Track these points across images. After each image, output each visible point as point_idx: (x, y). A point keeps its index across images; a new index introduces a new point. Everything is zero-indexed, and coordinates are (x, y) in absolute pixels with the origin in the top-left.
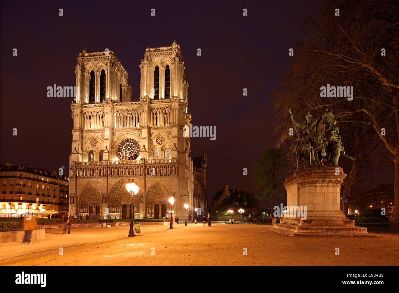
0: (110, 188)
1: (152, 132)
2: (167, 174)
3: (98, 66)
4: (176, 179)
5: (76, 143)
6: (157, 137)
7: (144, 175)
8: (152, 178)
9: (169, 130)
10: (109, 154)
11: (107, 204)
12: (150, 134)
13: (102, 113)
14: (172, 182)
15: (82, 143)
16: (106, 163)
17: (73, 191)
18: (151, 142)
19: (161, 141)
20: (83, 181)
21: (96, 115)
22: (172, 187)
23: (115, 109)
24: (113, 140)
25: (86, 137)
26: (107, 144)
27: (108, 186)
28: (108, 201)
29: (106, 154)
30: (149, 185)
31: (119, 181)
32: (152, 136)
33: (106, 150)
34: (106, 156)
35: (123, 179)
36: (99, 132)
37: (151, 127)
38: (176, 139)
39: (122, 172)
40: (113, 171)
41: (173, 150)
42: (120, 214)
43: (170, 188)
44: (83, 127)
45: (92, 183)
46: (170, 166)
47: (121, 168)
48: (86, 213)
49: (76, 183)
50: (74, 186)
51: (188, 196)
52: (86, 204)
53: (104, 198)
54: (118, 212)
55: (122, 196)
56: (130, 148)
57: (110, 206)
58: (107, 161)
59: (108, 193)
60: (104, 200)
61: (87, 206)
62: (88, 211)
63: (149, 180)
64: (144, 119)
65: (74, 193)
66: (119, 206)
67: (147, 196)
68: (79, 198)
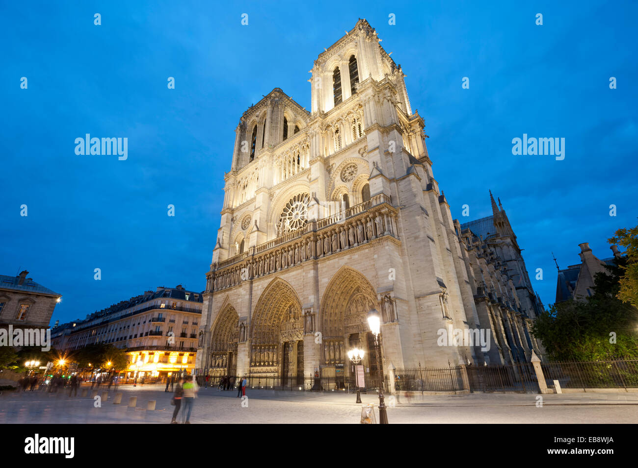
0: (254, 303)
1: (331, 165)
2: (363, 239)
4: (391, 249)
6: (341, 169)
7: (313, 257)
8: (331, 261)
9: (362, 146)
10: (260, 233)
11: (247, 343)
12: (328, 169)
13: (258, 171)
14: (378, 257)
15: (231, 228)
16: (252, 251)
17: (205, 319)
18: (332, 184)
19: (351, 174)
20: (219, 298)
22: (380, 273)
23: (275, 157)
24: (269, 207)
25: (237, 217)
27: (252, 300)
28: (251, 336)
29: (254, 235)
30: (325, 281)
31: (270, 284)
33: (255, 226)
34: (253, 239)
35: (276, 278)
36: (252, 203)
37: (328, 158)
38: (377, 151)
39: (276, 262)
40: (260, 265)
41: (373, 178)
42: (276, 368)
43: (376, 277)
44: (235, 204)
45: (230, 298)
46: (368, 216)
47: (274, 254)
48: (222, 369)
49: (210, 303)
50: (207, 310)
51: (439, 294)
52: (223, 348)
53: (243, 329)
54: (273, 362)
55: (282, 320)
56: (297, 212)
57: (253, 348)
58: (254, 247)
59: (250, 317)
60: (242, 333)
61: (226, 350)
62: (226, 363)
63: (326, 267)
64: (314, 147)
65: (205, 324)
66: (276, 347)
67: (323, 312)
68: (212, 334)
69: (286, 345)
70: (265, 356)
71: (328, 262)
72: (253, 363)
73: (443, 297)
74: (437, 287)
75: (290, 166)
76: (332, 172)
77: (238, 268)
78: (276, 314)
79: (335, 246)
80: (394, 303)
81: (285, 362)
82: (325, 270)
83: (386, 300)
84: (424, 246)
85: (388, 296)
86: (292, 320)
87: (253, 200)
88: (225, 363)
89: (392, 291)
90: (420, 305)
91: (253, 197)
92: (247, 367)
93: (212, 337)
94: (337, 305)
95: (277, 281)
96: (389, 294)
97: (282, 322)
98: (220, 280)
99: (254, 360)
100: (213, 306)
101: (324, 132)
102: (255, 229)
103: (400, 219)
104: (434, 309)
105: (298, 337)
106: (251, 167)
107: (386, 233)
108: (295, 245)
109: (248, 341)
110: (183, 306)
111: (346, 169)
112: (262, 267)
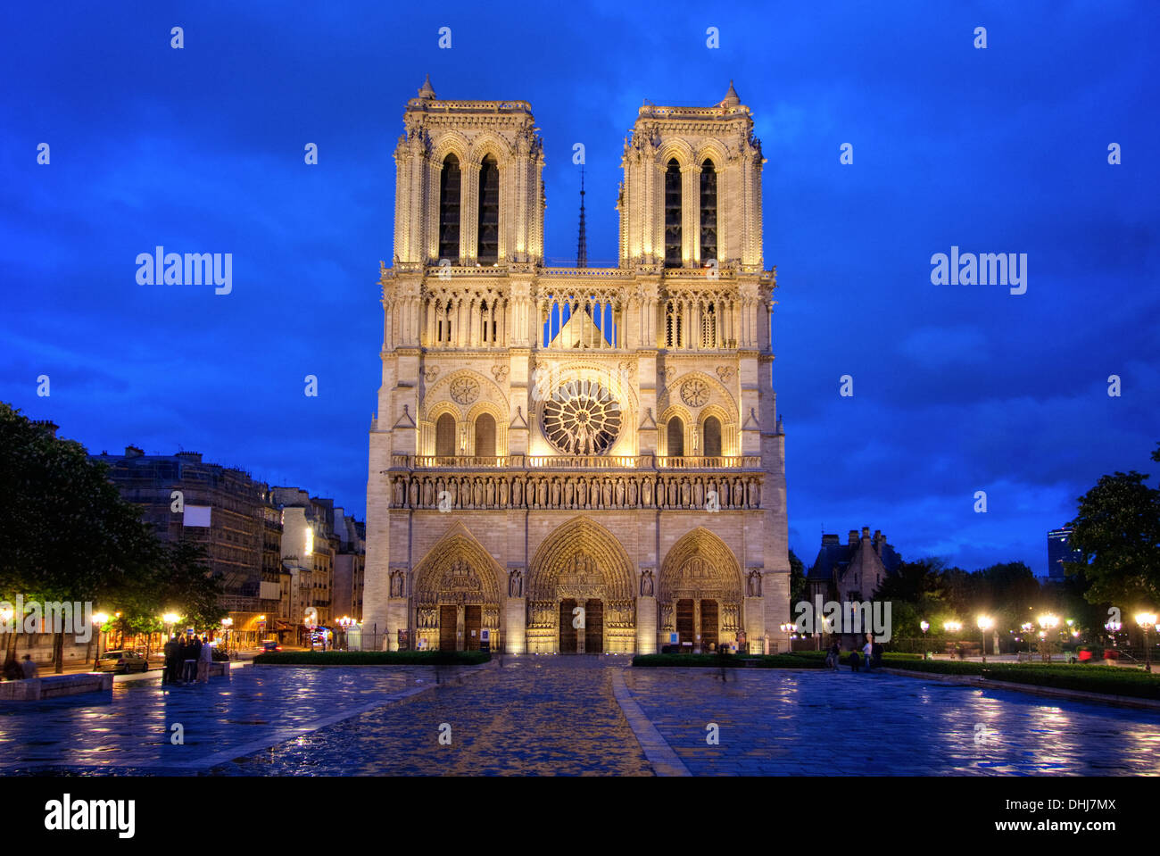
0: (535, 545)
1: (666, 366)
2: (728, 504)
3: (478, 143)
4: (761, 522)
5: (406, 393)
6: (683, 381)
7: (654, 506)
9: (725, 364)
10: (528, 432)
11: (524, 598)
12: (662, 373)
13: (494, 295)
14: (750, 529)
15: (422, 388)
17: (400, 552)
18: (665, 399)
19: (696, 394)
20: (433, 520)
21: (473, 300)
22: (749, 546)
23: (543, 288)
25: (436, 370)
26: (521, 398)
27: (529, 539)
28: (527, 589)
29: (519, 434)
30: (670, 538)
31: (568, 523)
32: (667, 380)
33: (519, 419)
34: (518, 440)
35: (581, 517)
36: (483, 358)
37: (664, 354)
38: (756, 395)
39: (578, 493)
40: (543, 489)
41: (748, 430)
44: (430, 340)
45: (466, 527)
46: (740, 478)
47: (574, 480)
49: (409, 527)
50: (405, 537)
52: (432, 599)
53: (517, 579)
54: (550, 624)
55: (560, 570)
57: (530, 605)
58: (524, 455)
59: (526, 562)
60: (516, 584)
61: (436, 603)
63: (672, 522)
65: (406, 560)
66: (554, 605)
67: (662, 573)
68: (416, 577)
70: (543, 616)
71: (675, 517)
82: (669, 525)
83: (755, 575)
85: (757, 572)
86: (582, 573)
88: (435, 621)
89: (762, 566)
92: (524, 629)
93: (415, 583)
94: (673, 567)
95: (578, 520)
96: (759, 569)
98: (428, 490)
99: (530, 622)
100: (414, 531)
102: (521, 422)
107: (761, 506)
111: (689, 384)
112: (546, 493)
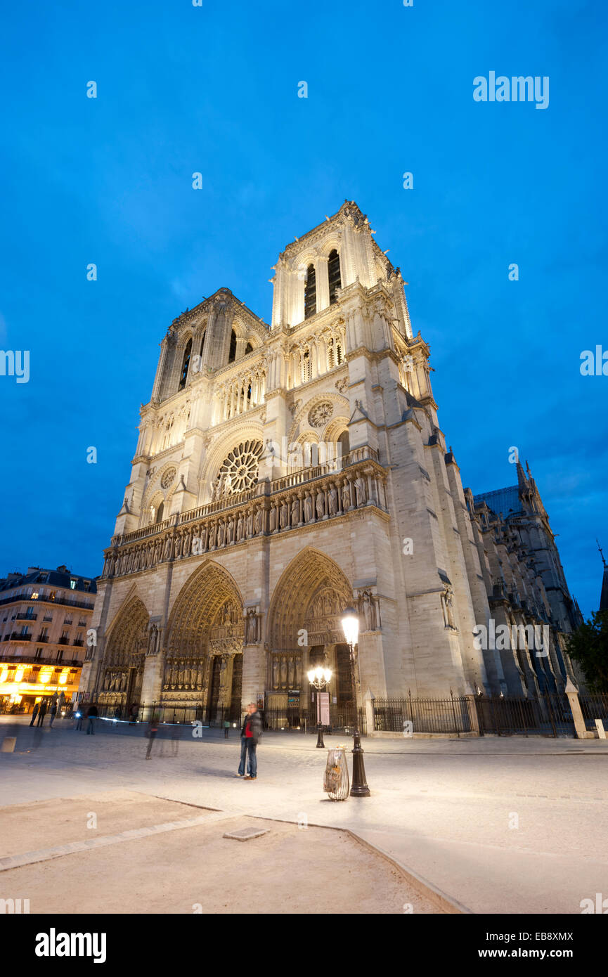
0: (174, 596)
1: (295, 401)
2: (337, 510)
4: (375, 526)
5: (130, 489)
6: (310, 408)
7: (263, 533)
8: (289, 540)
9: (341, 377)
10: (188, 494)
11: (160, 655)
12: (290, 408)
14: (357, 536)
15: (146, 486)
16: (175, 520)
17: (98, 618)
18: (295, 429)
19: (324, 415)
20: (122, 586)
21: (180, 413)
22: (359, 559)
23: (216, 385)
24: (203, 457)
25: (155, 469)
26: (186, 468)
27: (170, 592)
28: (165, 645)
29: (179, 497)
30: (278, 567)
31: (198, 570)
33: (181, 484)
34: (178, 502)
35: (208, 561)
36: (178, 450)
37: (293, 391)
38: (362, 386)
39: (209, 537)
40: (186, 540)
41: (354, 423)
42: (201, 694)
43: (353, 564)
44: (154, 450)
45: (139, 588)
46: (345, 477)
47: (206, 525)
48: (119, 694)
49: (108, 595)
50: (101, 604)
51: (440, 593)
52: (123, 662)
53: (154, 635)
54: (196, 685)
55: (212, 622)
56: (244, 466)
57: (168, 664)
58: (178, 514)
59: (166, 617)
60: (153, 640)
61: (127, 666)
62: (126, 684)
63: (281, 547)
64: (273, 375)
65: (98, 625)
66: (202, 663)
67: (274, 612)
68: (108, 640)
69: (217, 660)
70: (184, 676)
71: (284, 541)
72: (167, 685)
73: (446, 597)
74: (438, 582)
75: (237, 400)
76: (297, 411)
77: (153, 544)
78: (205, 614)
79: (295, 518)
80: (377, 603)
81: (214, 686)
82: (279, 551)
83: (365, 598)
84: (422, 523)
85: (369, 593)
86: (228, 624)
87: (180, 446)
88: (124, 685)
89: (375, 585)
90: (413, 607)
91: (180, 441)
92: (158, 692)
93: (106, 645)
94: (294, 604)
95: (208, 565)
96: (370, 590)
97: (213, 625)
98: (124, 561)
99: (168, 681)
100: (111, 599)
101: (288, 354)
102: (181, 487)
103: (390, 484)
104: (434, 615)
105: (235, 648)
106: (180, 399)
107: (369, 502)
108: (237, 514)
109: (161, 653)
110: (66, 598)
111: (316, 409)
112: (187, 543)
